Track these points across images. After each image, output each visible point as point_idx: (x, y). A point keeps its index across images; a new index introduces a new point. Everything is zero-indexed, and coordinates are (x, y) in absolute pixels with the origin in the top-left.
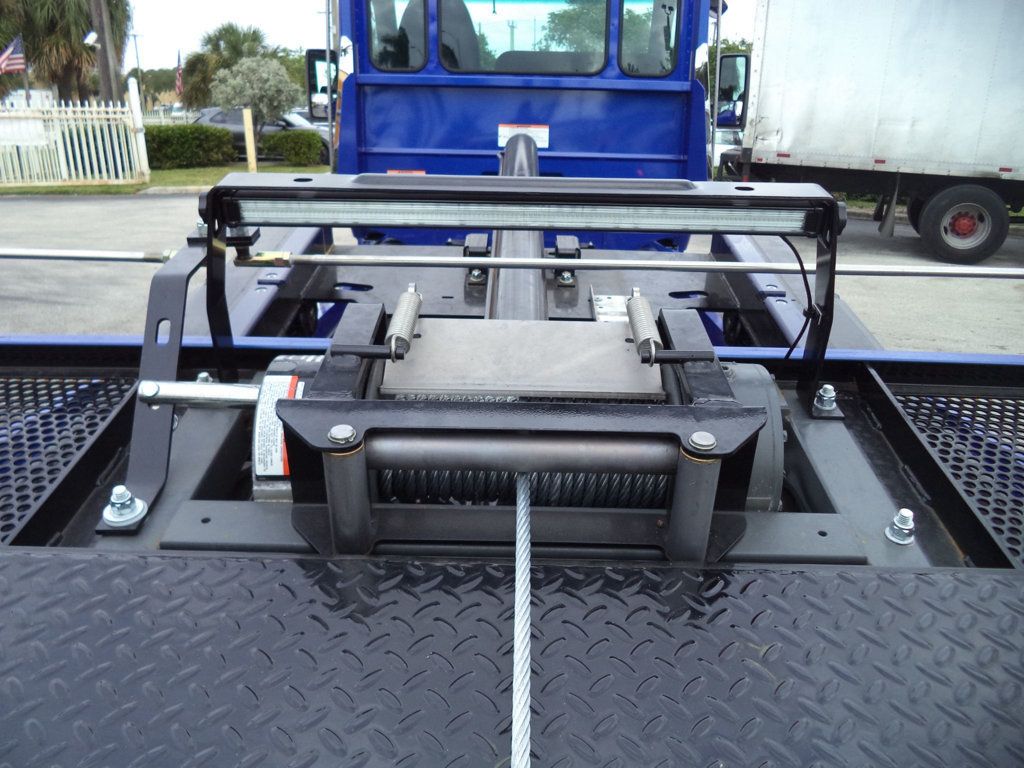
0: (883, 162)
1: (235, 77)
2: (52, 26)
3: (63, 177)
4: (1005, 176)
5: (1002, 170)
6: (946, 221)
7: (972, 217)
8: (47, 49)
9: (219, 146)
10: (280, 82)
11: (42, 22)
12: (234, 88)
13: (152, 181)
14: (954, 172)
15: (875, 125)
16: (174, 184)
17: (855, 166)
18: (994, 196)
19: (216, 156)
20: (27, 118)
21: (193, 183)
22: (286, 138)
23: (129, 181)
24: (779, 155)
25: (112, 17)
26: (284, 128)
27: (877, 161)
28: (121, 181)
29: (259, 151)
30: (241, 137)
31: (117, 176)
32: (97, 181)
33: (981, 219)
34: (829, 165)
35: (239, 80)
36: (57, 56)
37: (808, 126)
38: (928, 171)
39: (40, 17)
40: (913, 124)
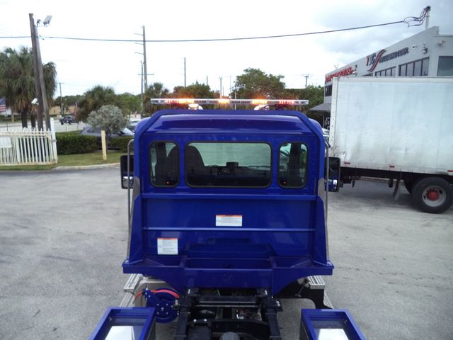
0: (393, 167)
1: (98, 115)
2: (19, 91)
3: (18, 161)
4: (450, 174)
5: (449, 171)
6: (425, 193)
7: (436, 192)
8: (17, 101)
9: (90, 144)
10: (119, 117)
12: (98, 120)
13: (58, 163)
14: (427, 172)
15: (389, 150)
16: (68, 165)
17: (381, 168)
18: (447, 183)
19: (89, 148)
20: (3, 136)
21: (77, 164)
22: (121, 140)
23: (48, 163)
24: (345, 163)
25: (46, 87)
26: (120, 135)
27: (391, 167)
28: (44, 163)
29: (108, 145)
30: (99, 139)
31: (42, 160)
32: (33, 163)
33: (441, 192)
34: (368, 168)
35: (100, 116)
36: (21, 104)
37: (358, 149)
38: (415, 171)
39: (15, 88)
40: (406, 150)
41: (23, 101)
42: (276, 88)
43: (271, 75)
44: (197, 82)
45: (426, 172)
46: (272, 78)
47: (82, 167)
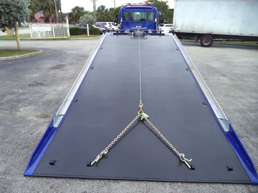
0: (194, 32)
1: (84, 18)
4: (212, 33)
5: (211, 32)
6: (204, 41)
10: (92, 19)
11: (45, 7)
12: (84, 20)
13: (70, 37)
15: (192, 26)
17: (190, 32)
18: (211, 37)
20: (48, 26)
23: (66, 37)
24: (178, 31)
27: (193, 32)
29: (90, 32)
32: (60, 37)
33: (209, 40)
34: (186, 32)
37: (182, 26)
38: (201, 33)
39: (44, 6)
40: (198, 25)
41: (48, 13)
42: (164, 9)
43: (161, 1)
44: (123, 5)
45: (204, 33)
46: (162, 2)
47: (81, 38)
